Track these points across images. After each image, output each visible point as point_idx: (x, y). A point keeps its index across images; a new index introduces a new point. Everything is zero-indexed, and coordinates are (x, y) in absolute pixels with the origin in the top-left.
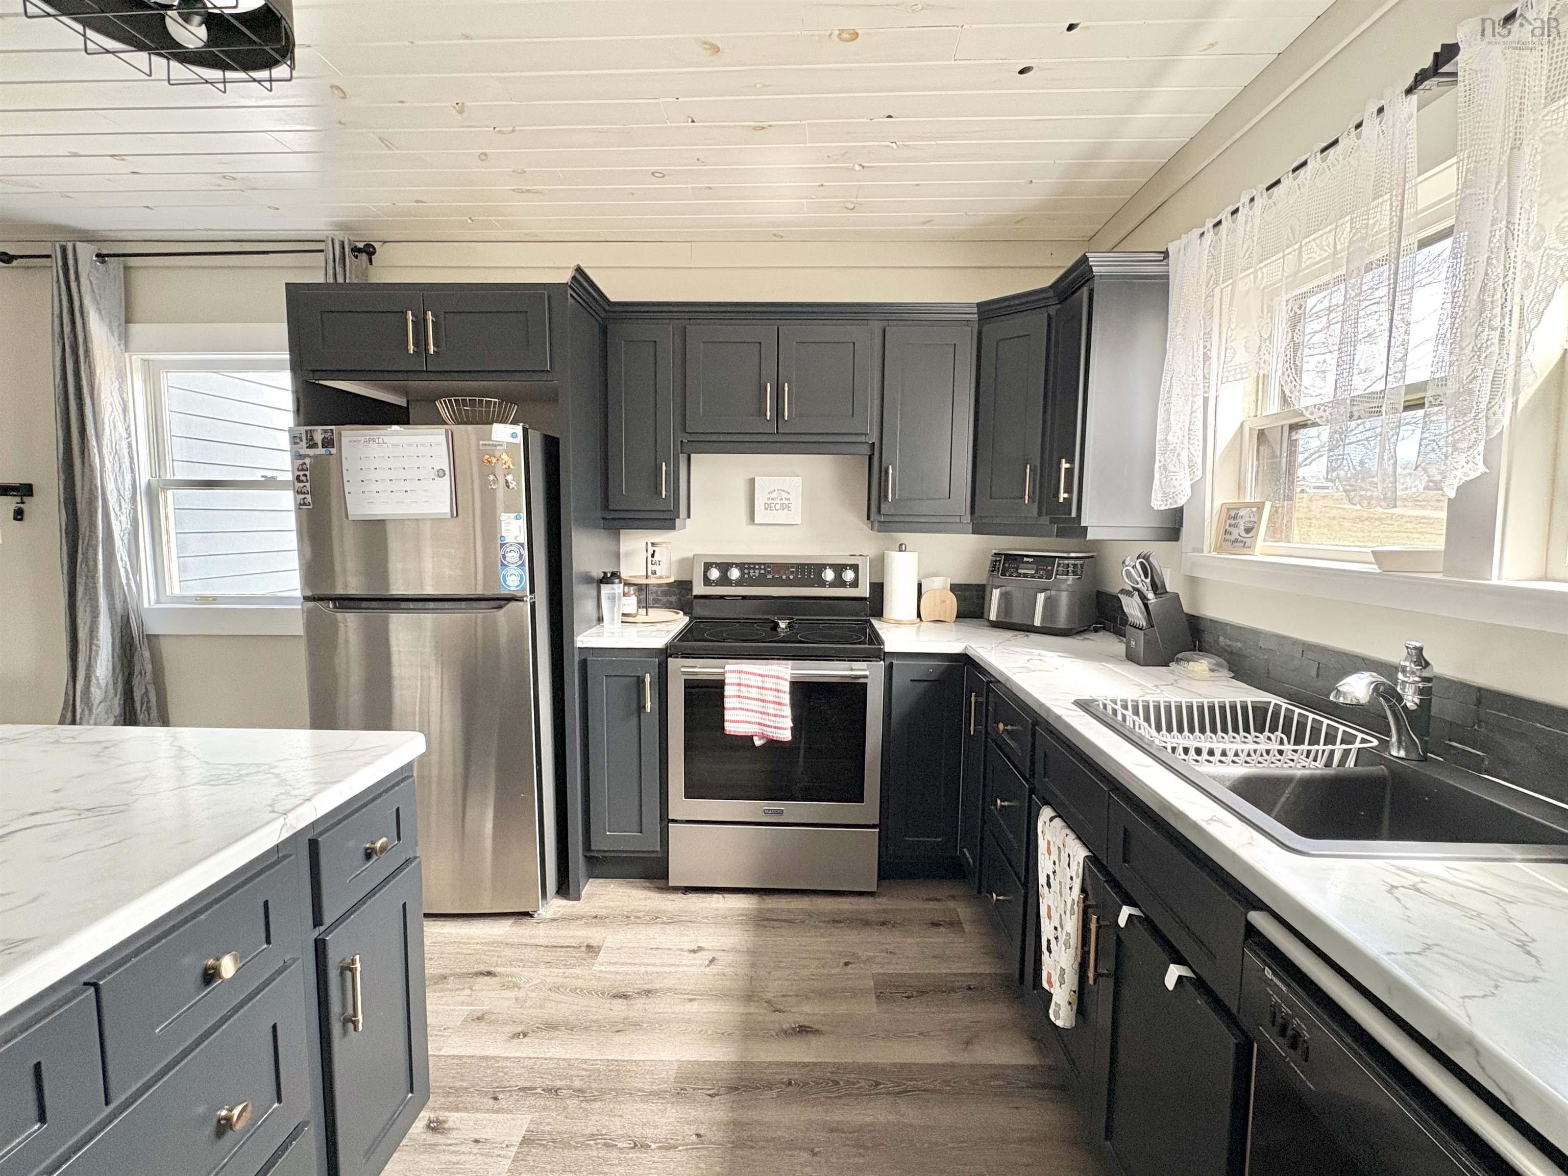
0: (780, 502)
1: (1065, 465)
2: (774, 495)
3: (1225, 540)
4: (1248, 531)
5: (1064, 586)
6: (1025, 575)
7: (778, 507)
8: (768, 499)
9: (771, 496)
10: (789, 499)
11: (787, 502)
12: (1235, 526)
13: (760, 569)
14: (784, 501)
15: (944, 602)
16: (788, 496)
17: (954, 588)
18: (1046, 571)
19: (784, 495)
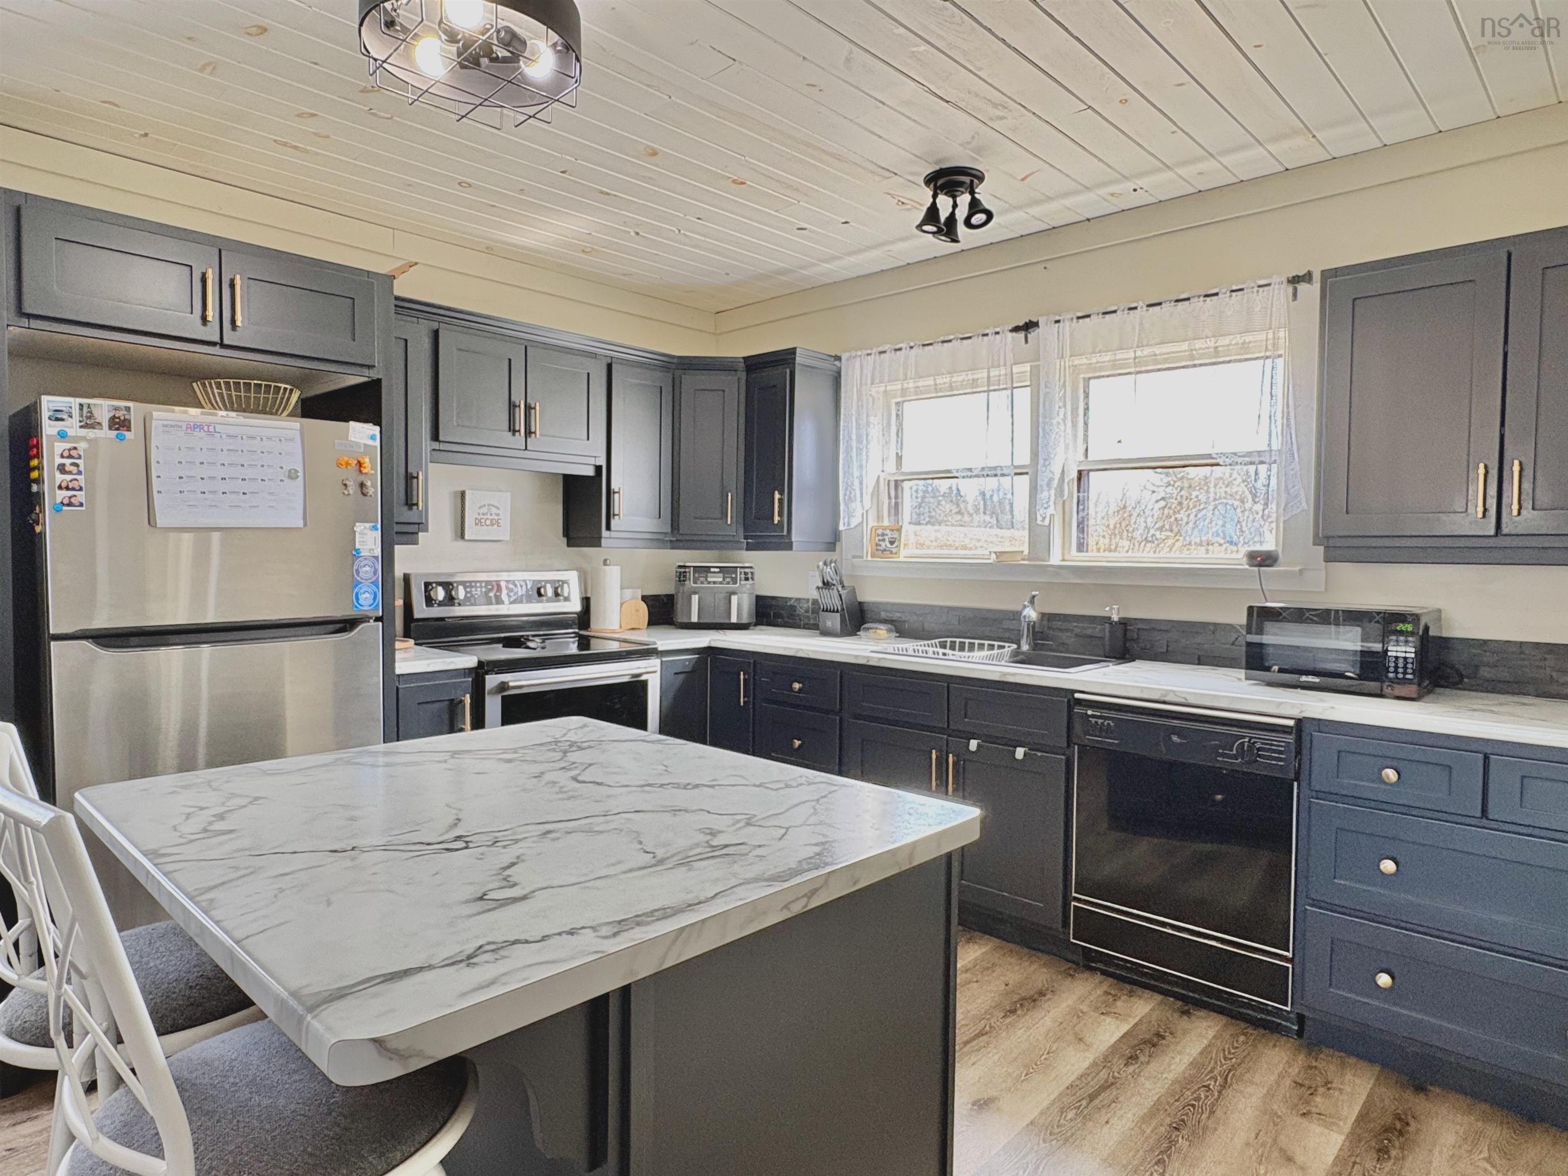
0: (490, 517)
1: (777, 496)
2: (485, 510)
3: (877, 550)
4: (892, 543)
5: (744, 589)
6: (714, 583)
7: (488, 522)
8: (479, 514)
9: (481, 511)
10: (498, 515)
11: (496, 518)
12: (884, 540)
13: (481, 587)
14: (494, 517)
15: (638, 611)
16: (497, 512)
17: (644, 598)
18: (732, 578)
19: (494, 510)
